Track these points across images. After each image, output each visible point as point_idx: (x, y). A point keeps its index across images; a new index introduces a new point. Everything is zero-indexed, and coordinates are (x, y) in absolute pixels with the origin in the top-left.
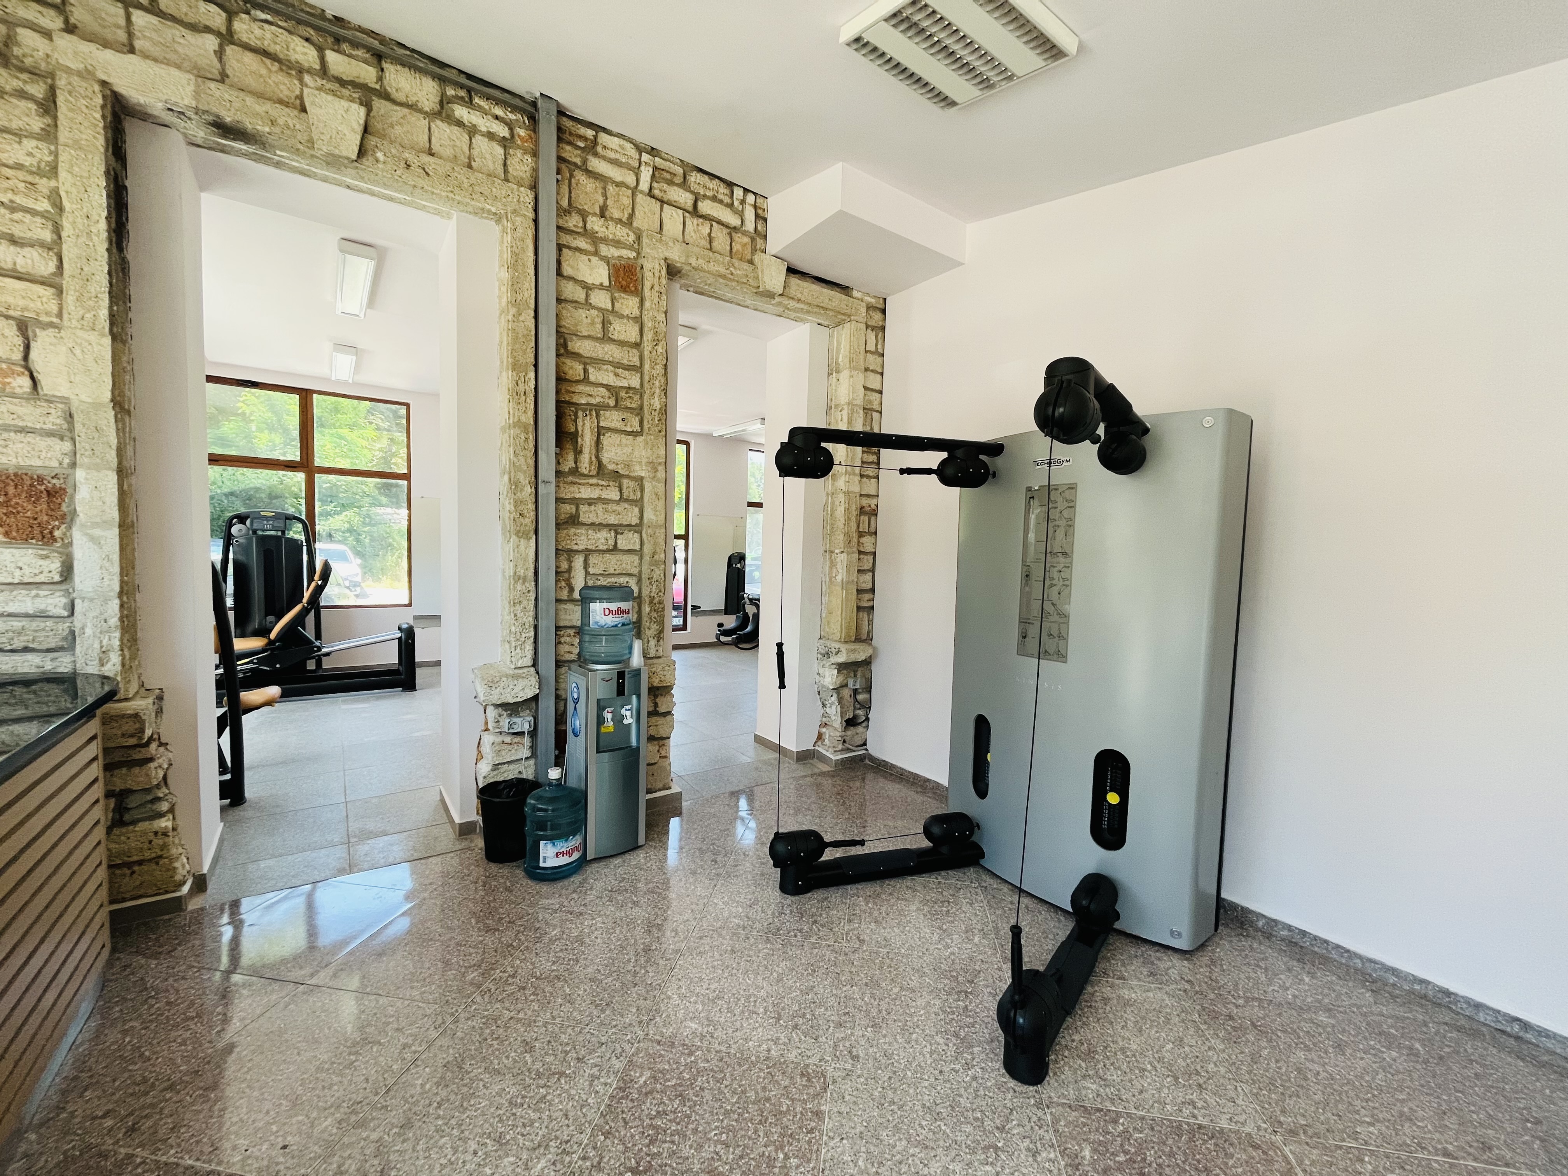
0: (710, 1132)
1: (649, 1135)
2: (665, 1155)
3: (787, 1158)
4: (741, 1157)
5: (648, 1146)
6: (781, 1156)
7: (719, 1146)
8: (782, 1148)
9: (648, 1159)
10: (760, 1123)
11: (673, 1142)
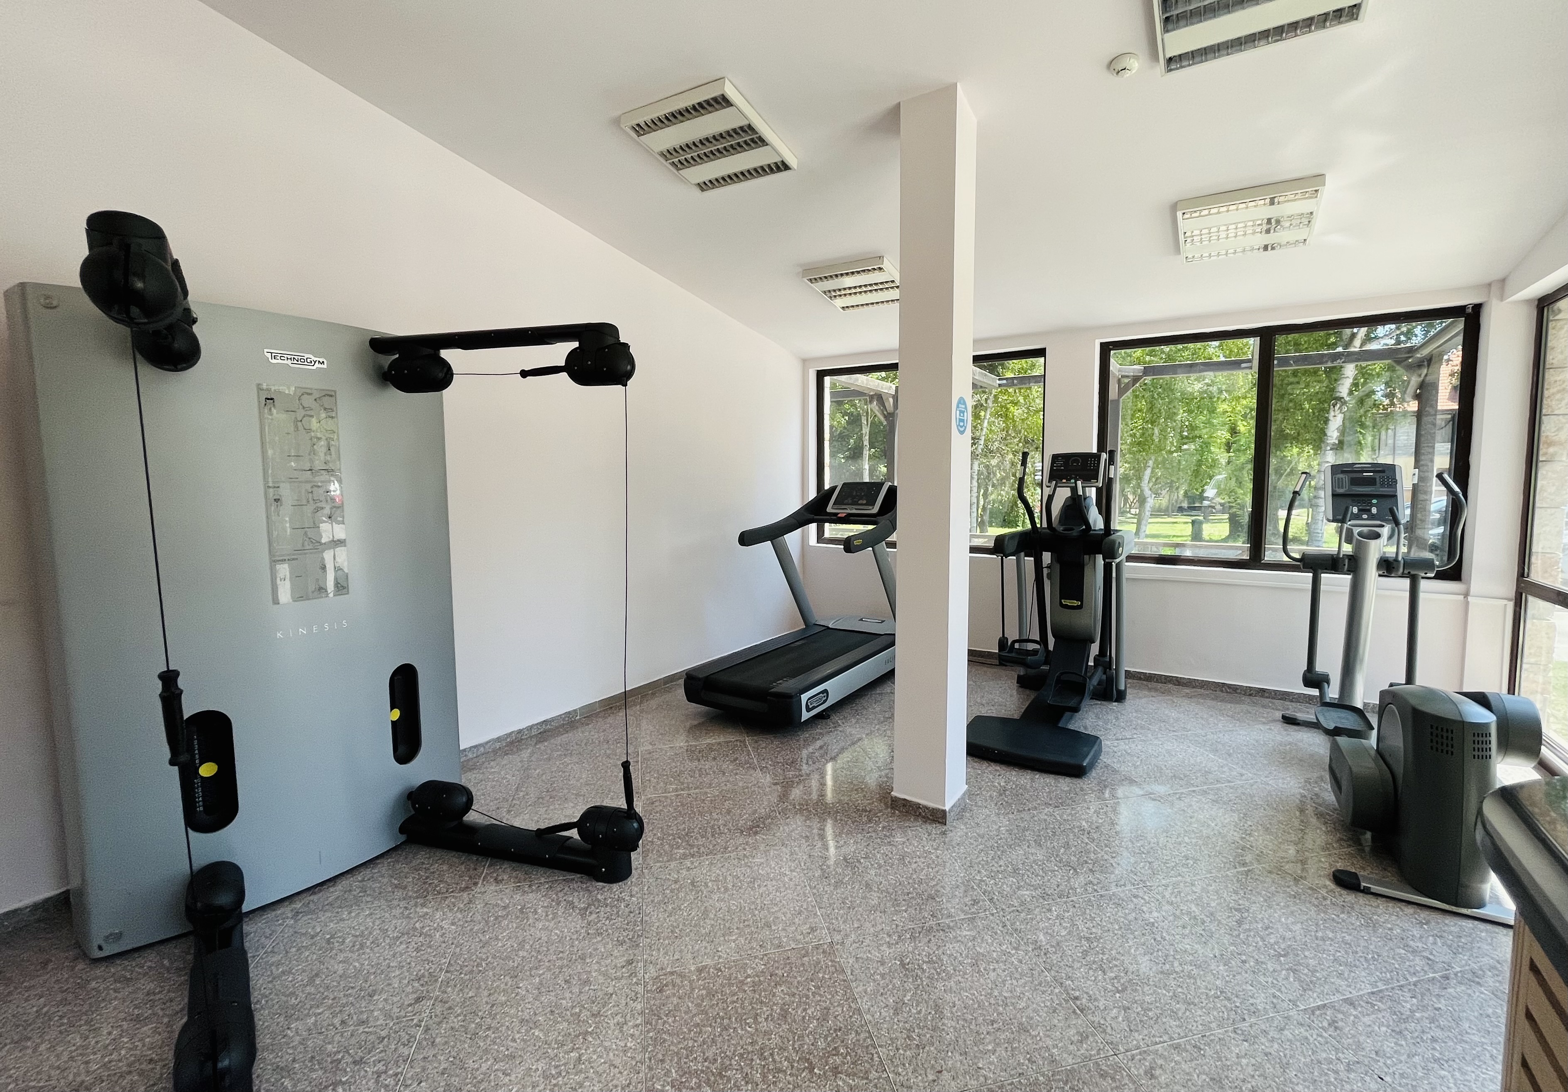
0: (748, 1032)
1: (774, 1077)
2: (786, 1054)
3: (748, 976)
4: (762, 1002)
5: (785, 1071)
6: (749, 980)
7: (760, 1020)
8: (742, 982)
9: (796, 1065)
10: (725, 1002)
11: (772, 1055)
